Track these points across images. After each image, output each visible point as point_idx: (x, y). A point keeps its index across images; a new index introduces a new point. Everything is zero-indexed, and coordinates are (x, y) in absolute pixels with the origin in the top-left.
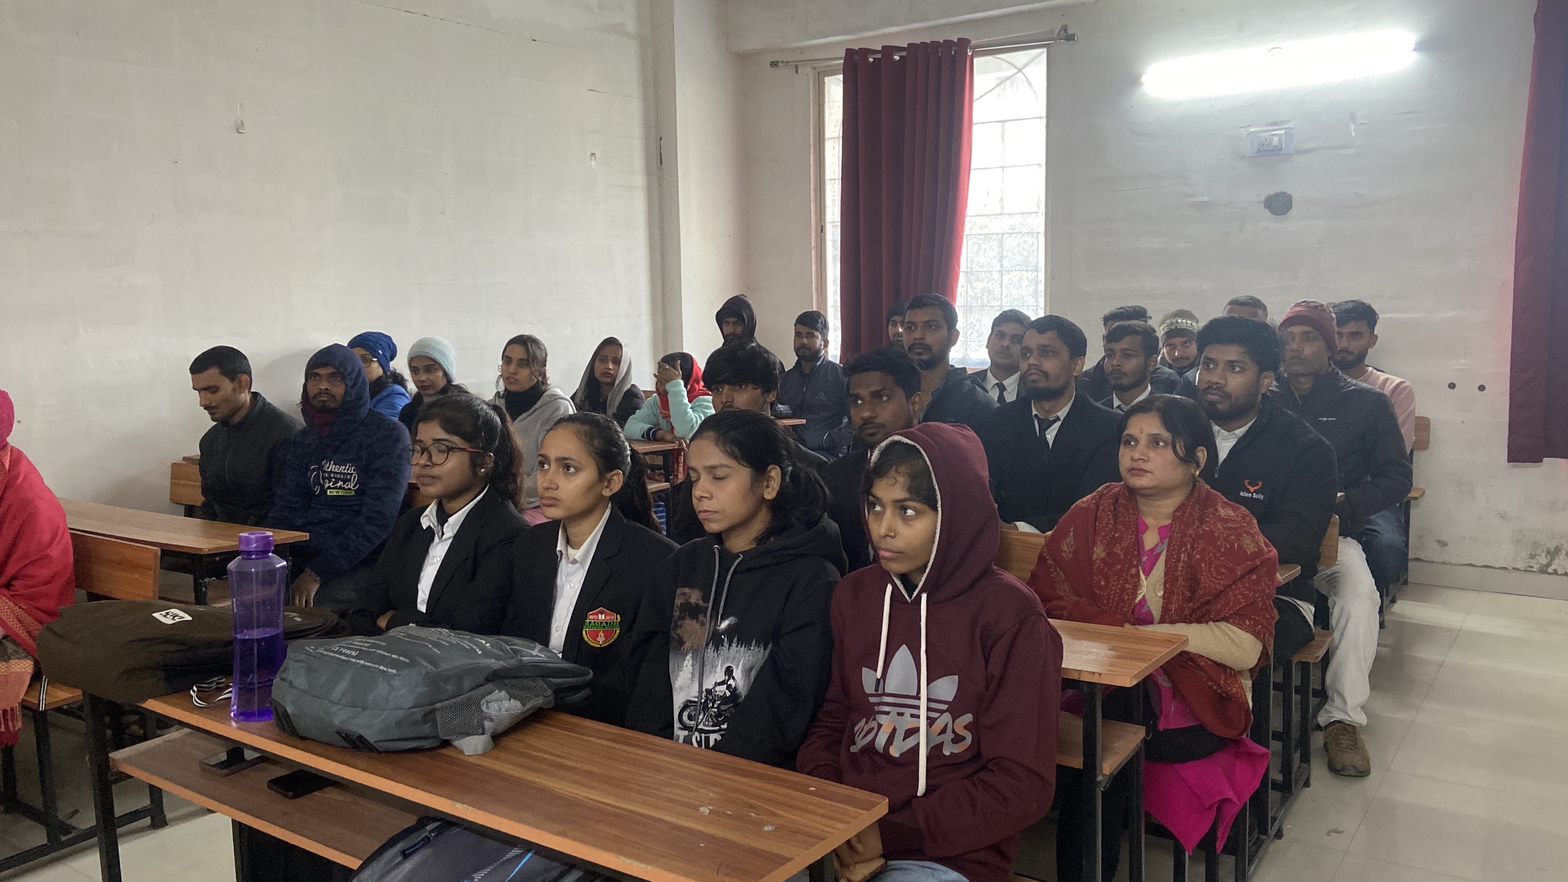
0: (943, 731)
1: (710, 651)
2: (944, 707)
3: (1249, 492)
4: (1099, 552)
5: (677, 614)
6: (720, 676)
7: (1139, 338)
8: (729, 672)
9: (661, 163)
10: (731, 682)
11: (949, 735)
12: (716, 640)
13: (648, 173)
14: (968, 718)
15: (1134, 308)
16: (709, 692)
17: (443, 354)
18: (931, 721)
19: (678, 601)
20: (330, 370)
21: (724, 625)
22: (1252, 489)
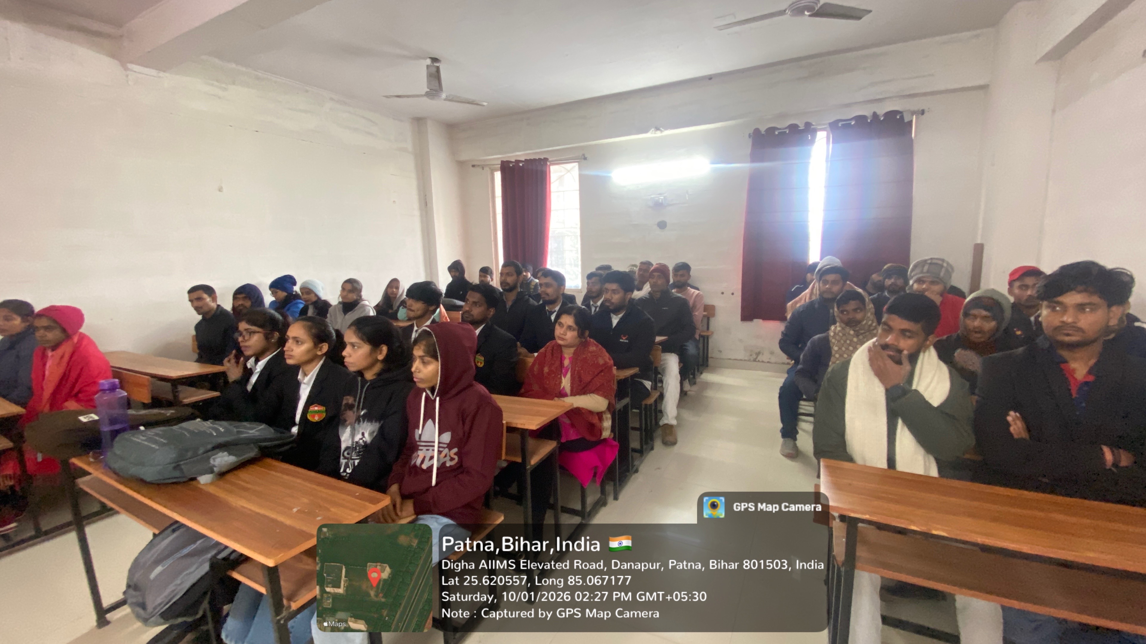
0: (446, 456)
1: (356, 425)
2: (445, 446)
3: (623, 339)
4: (546, 370)
5: (343, 408)
6: (359, 436)
7: (597, 278)
8: (363, 434)
9: (427, 205)
10: (364, 439)
11: (448, 458)
12: (358, 420)
13: (421, 209)
14: (455, 450)
15: (606, 265)
16: (357, 442)
17: (315, 287)
18: (440, 452)
19: (344, 402)
20: (243, 295)
21: (362, 413)
22: (624, 338)
